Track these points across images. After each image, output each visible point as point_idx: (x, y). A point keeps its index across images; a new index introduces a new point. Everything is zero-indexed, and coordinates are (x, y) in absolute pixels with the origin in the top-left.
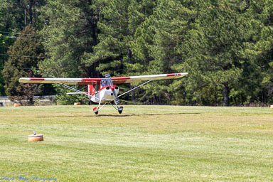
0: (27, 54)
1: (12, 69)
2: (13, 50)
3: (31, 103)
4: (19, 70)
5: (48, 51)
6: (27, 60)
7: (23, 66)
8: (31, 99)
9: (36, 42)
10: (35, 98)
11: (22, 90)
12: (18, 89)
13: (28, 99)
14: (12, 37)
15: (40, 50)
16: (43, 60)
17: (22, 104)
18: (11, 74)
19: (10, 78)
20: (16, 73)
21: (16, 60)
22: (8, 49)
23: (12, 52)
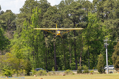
1: (116, 56)
14: (116, 41)
18: (115, 58)
19: (115, 60)
21: (118, 52)
22: (114, 47)
23: (116, 48)
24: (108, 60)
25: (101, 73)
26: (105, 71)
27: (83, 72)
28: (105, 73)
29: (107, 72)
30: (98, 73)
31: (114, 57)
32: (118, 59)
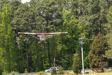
0: (99, 48)
1: (92, 55)
2: (93, 46)
3: (103, 71)
4: (96, 55)
5: (110, 45)
6: (100, 50)
7: (97, 54)
8: (103, 70)
9: (104, 41)
10: (105, 69)
11: (98, 65)
12: (96, 65)
13: (101, 69)
14: (92, 39)
15: (106, 45)
16: (107, 50)
17: (98, 72)
18: (92, 58)
19: (91, 59)
20: (94, 57)
21: (94, 51)
22: (90, 46)
23: (92, 47)
24: (84, 59)
25: (77, 74)
26: (81, 71)
27: (58, 73)
28: (81, 74)
29: (83, 72)
30: (74, 73)
31: (91, 56)
32: (94, 58)
